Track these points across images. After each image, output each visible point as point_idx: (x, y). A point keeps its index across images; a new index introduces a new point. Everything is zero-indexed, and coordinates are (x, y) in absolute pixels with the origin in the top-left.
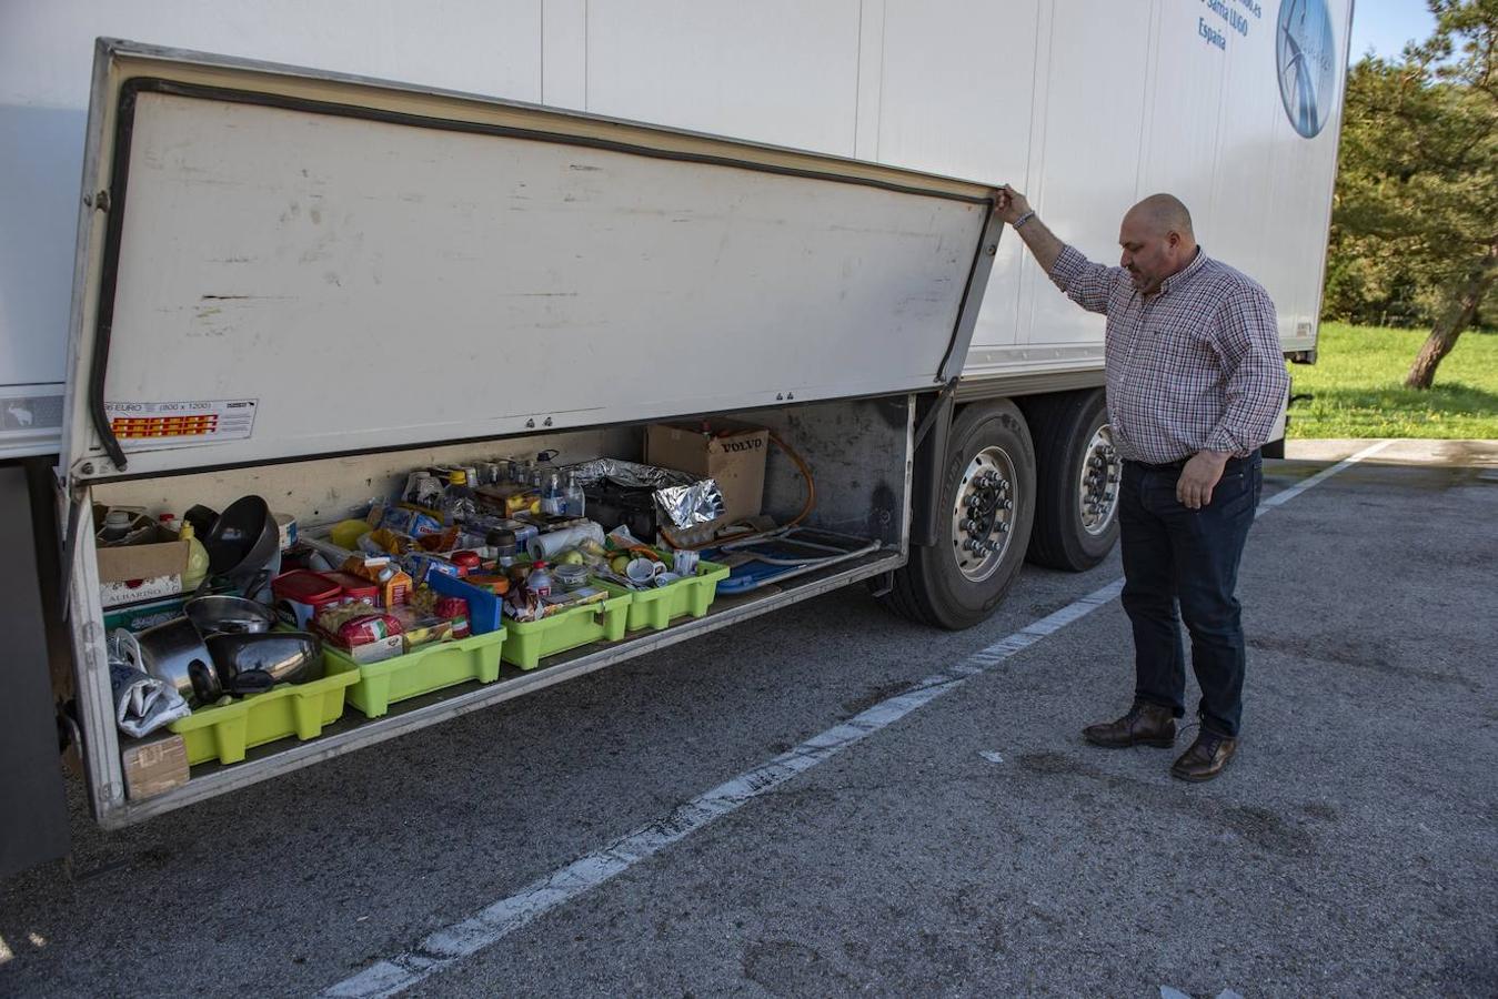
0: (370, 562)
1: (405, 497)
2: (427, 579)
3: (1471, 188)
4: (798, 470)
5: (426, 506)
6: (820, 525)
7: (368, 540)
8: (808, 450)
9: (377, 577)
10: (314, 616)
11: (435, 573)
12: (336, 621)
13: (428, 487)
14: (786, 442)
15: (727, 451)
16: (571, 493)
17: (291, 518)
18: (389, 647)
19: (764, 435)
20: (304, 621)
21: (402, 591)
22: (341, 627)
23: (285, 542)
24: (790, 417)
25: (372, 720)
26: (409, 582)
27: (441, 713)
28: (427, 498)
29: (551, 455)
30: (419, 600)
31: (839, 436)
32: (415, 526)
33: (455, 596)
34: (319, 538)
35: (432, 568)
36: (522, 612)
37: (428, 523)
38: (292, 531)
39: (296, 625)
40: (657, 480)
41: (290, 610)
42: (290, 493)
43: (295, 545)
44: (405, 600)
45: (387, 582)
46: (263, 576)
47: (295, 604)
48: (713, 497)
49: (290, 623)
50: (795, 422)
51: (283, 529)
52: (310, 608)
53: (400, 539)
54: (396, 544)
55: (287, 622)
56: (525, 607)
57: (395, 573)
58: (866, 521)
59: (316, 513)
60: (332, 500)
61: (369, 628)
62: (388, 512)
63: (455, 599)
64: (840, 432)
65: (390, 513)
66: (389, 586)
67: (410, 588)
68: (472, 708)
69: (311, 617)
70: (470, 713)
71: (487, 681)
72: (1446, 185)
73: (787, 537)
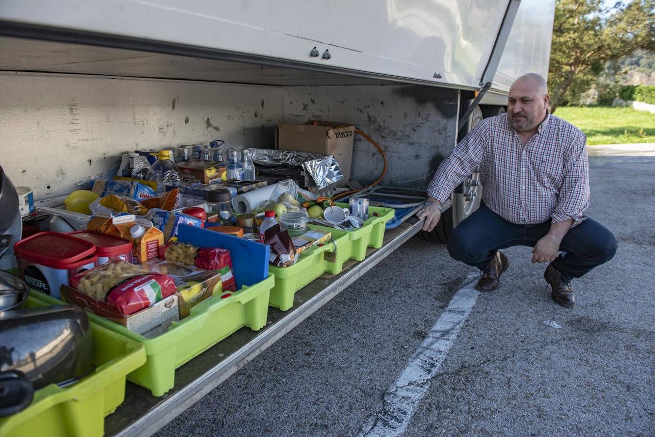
0: (117, 220)
1: (120, 173)
2: (176, 232)
3: (568, 39)
4: (375, 150)
5: (139, 178)
6: (391, 183)
7: (99, 205)
8: (382, 137)
9: (128, 233)
10: (70, 282)
11: (183, 227)
12: (100, 286)
13: (139, 164)
14: (366, 133)
15: (337, 137)
16: (246, 166)
17: (28, 189)
18: (165, 309)
19: (352, 128)
20: (58, 288)
21: (154, 246)
22: (108, 294)
23: (24, 210)
24: (369, 117)
25: (160, 399)
26: (160, 237)
27: (226, 371)
28: (139, 173)
29: (219, 143)
30: (175, 254)
31: (405, 126)
32: (136, 193)
33: (217, 248)
34: (54, 207)
35: (180, 222)
36: (285, 258)
37: (146, 189)
38: (30, 200)
39: (48, 292)
40: (288, 159)
41: (41, 277)
42: (24, 171)
43: (33, 212)
44: (159, 254)
45: (140, 238)
46: (4, 241)
47: (45, 270)
48: (333, 167)
49: (41, 289)
50: (372, 120)
51: (22, 198)
52: (63, 273)
53: (127, 202)
54: (125, 206)
55: (37, 288)
56: (288, 252)
57: (147, 229)
58: (425, 179)
59: (49, 187)
60: (61, 177)
61: (142, 291)
62: (110, 185)
63: (217, 250)
64: (406, 123)
65: (112, 184)
66: (143, 242)
67: (161, 243)
68: (250, 359)
69: (66, 283)
70: (249, 363)
71: (258, 329)
72: (558, 38)
73: (375, 192)
